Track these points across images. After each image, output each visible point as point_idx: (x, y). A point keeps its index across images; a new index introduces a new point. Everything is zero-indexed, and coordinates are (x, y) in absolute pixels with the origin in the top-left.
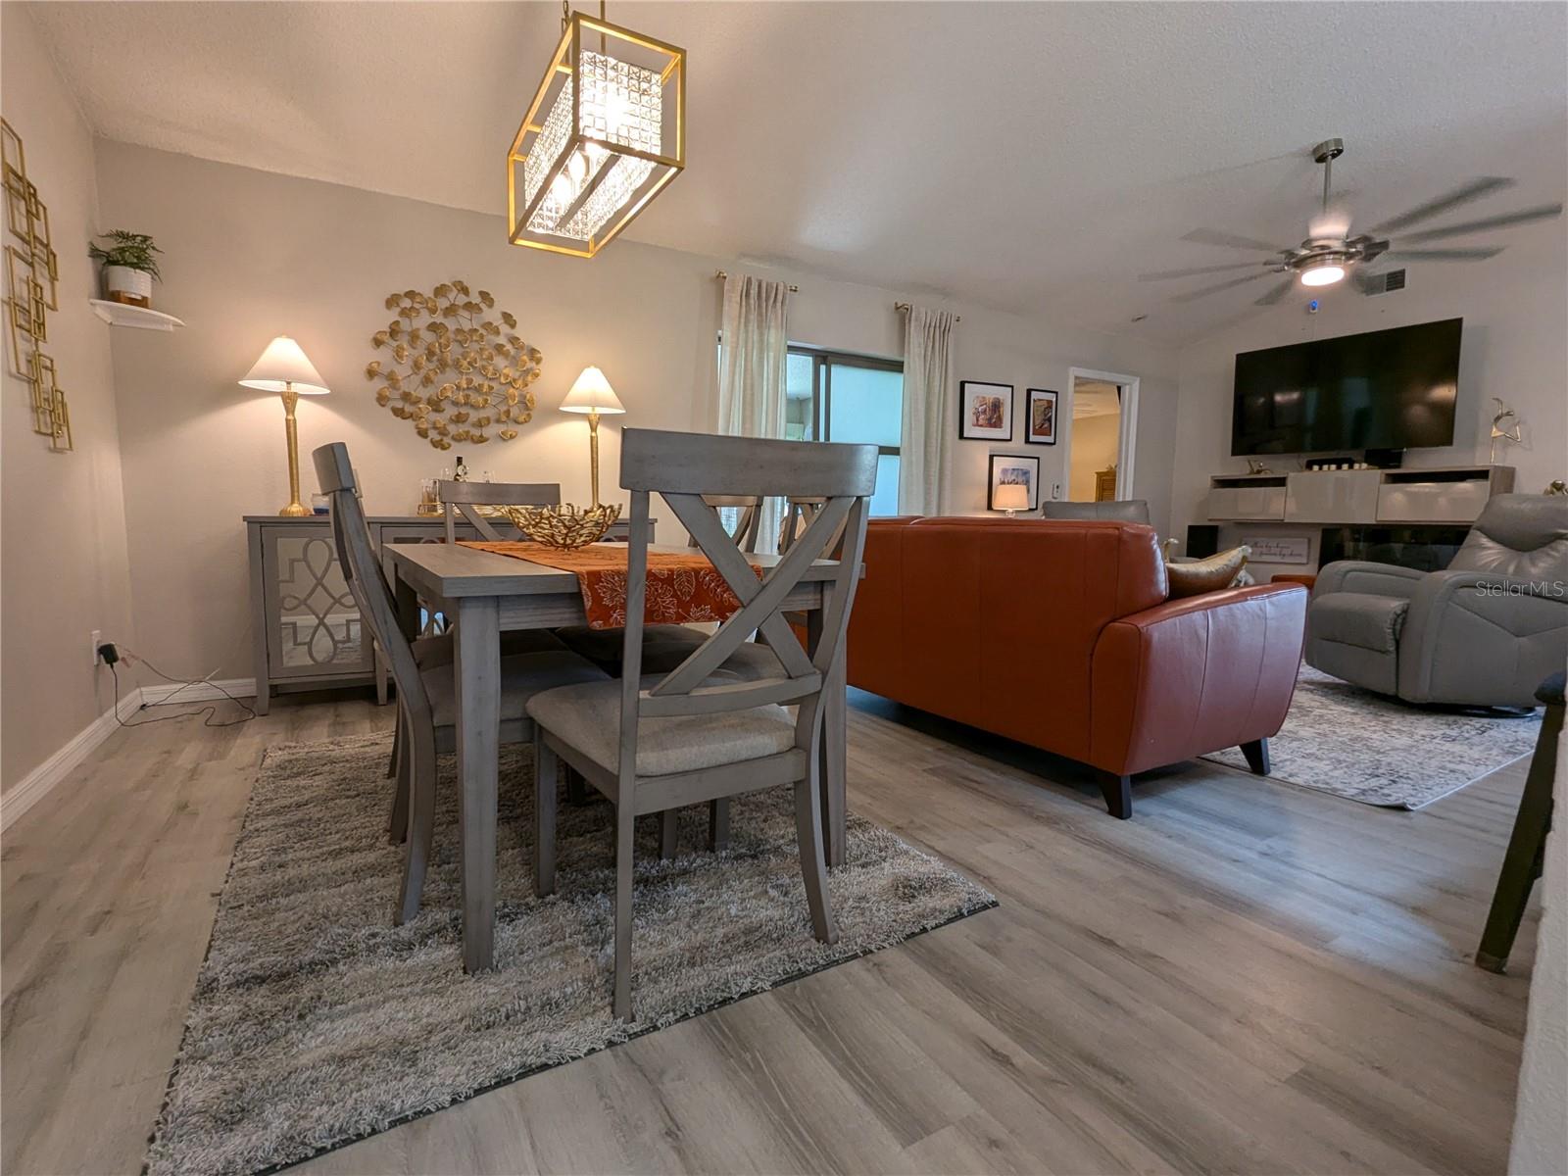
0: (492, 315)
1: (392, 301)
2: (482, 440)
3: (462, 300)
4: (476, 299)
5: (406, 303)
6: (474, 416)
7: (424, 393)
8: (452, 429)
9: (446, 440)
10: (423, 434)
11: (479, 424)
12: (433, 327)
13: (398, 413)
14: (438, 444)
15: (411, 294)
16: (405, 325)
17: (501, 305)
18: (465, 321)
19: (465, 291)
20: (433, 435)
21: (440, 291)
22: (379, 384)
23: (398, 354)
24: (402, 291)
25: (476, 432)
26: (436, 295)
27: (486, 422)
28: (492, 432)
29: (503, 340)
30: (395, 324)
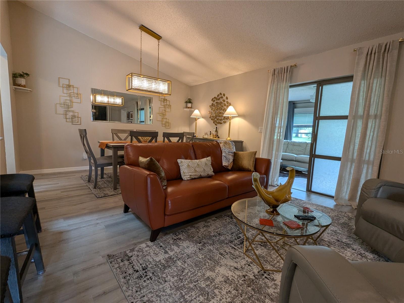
0: (225, 98)
1: (212, 100)
2: (221, 123)
3: (221, 96)
4: (223, 96)
6: (220, 118)
10: (214, 123)
12: (216, 103)
13: (212, 119)
14: (216, 125)
17: (226, 96)
18: (221, 100)
19: (221, 94)
20: (215, 123)
21: (218, 96)
22: (210, 115)
26: (217, 97)
27: (221, 120)
28: (222, 122)
29: (226, 103)
30: (212, 103)
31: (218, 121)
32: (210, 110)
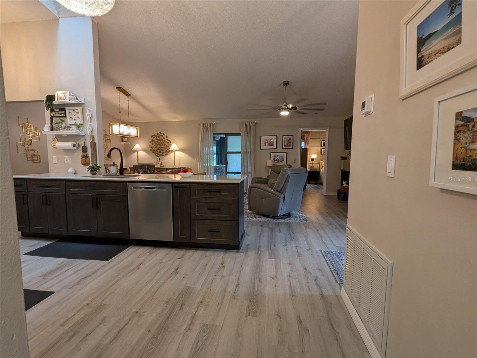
0: (164, 136)
4: (162, 134)
7: (156, 149)
9: (159, 156)
10: (155, 155)
11: (162, 153)
12: (156, 139)
13: (153, 152)
14: (157, 156)
15: (154, 135)
16: (153, 139)
18: (161, 138)
19: (161, 133)
21: (158, 134)
22: (151, 148)
24: (153, 135)
25: (162, 154)
27: (163, 152)
28: (164, 154)
29: (166, 140)
30: (152, 140)
31: (159, 154)
32: (151, 144)
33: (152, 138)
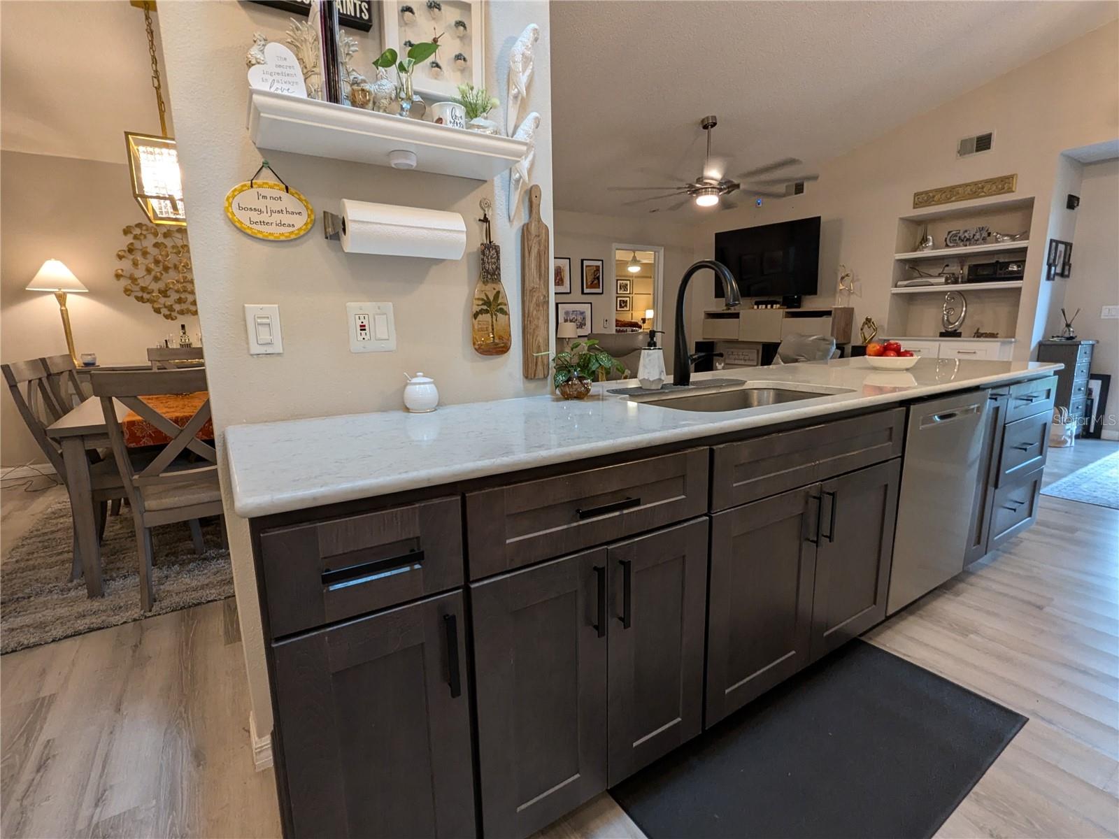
1: (127, 231)
5: (137, 231)
7: (155, 286)
8: (177, 307)
9: (174, 314)
10: (158, 311)
12: (156, 245)
13: (140, 299)
14: (168, 317)
15: (139, 226)
16: (137, 245)
20: (164, 311)
22: (124, 282)
23: (135, 264)
24: (133, 223)
30: (132, 245)
33: (129, 239)
